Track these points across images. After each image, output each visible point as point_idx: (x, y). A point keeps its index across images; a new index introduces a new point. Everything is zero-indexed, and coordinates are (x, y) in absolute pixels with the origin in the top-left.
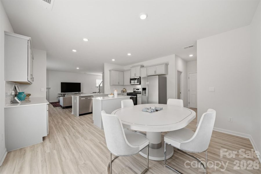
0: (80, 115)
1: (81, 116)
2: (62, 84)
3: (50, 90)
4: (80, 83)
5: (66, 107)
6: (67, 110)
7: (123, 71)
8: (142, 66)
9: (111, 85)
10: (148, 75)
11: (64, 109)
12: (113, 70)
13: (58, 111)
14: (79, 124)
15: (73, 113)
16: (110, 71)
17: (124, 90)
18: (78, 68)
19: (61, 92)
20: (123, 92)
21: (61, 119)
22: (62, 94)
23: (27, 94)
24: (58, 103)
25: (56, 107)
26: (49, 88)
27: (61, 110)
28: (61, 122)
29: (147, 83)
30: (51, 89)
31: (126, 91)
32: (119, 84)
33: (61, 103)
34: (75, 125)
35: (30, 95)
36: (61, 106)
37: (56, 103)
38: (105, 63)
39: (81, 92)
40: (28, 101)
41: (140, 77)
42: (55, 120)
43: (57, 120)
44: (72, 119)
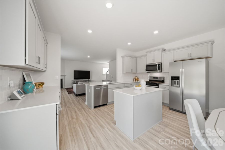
0: (95, 107)
1: (96, 109)
2: (75, 72)
3: (65, 77)
4: (89, 71)
5: (79, 94)
6: (80, 98)
7: (136, 58)
8: (164, 50)
9: (123, 73)
10: (175, 60)
11: (77, 97)
12: (126, 56)
13: (72, 99)
14: (98, 125)
15: (86, 103)
16: (123, 57)
17: (136, 78)
18: (89, 57)
19: (75, 79)
20: (135, 81)
21: (76, 112)
22: (75, 81)
23: (40, 83)
24: (72, 89)
25: (70, 93)
26: (65, 76)
27: (74, 97)
28: (76, 118)
29: (181, 70)
30: (67, 76)
31: (138, 79)
32: (132, 71)
33: (75, 90)
34: (92, 126)
35: (44, 84)
36: (74, 93)
37: (70, 89)
38: (117, 49)
39: (91, 79)
40: (41, 92)
41: (162, 63)
42: (69, 112)
43: (72, 113)
44: (87, 112)
